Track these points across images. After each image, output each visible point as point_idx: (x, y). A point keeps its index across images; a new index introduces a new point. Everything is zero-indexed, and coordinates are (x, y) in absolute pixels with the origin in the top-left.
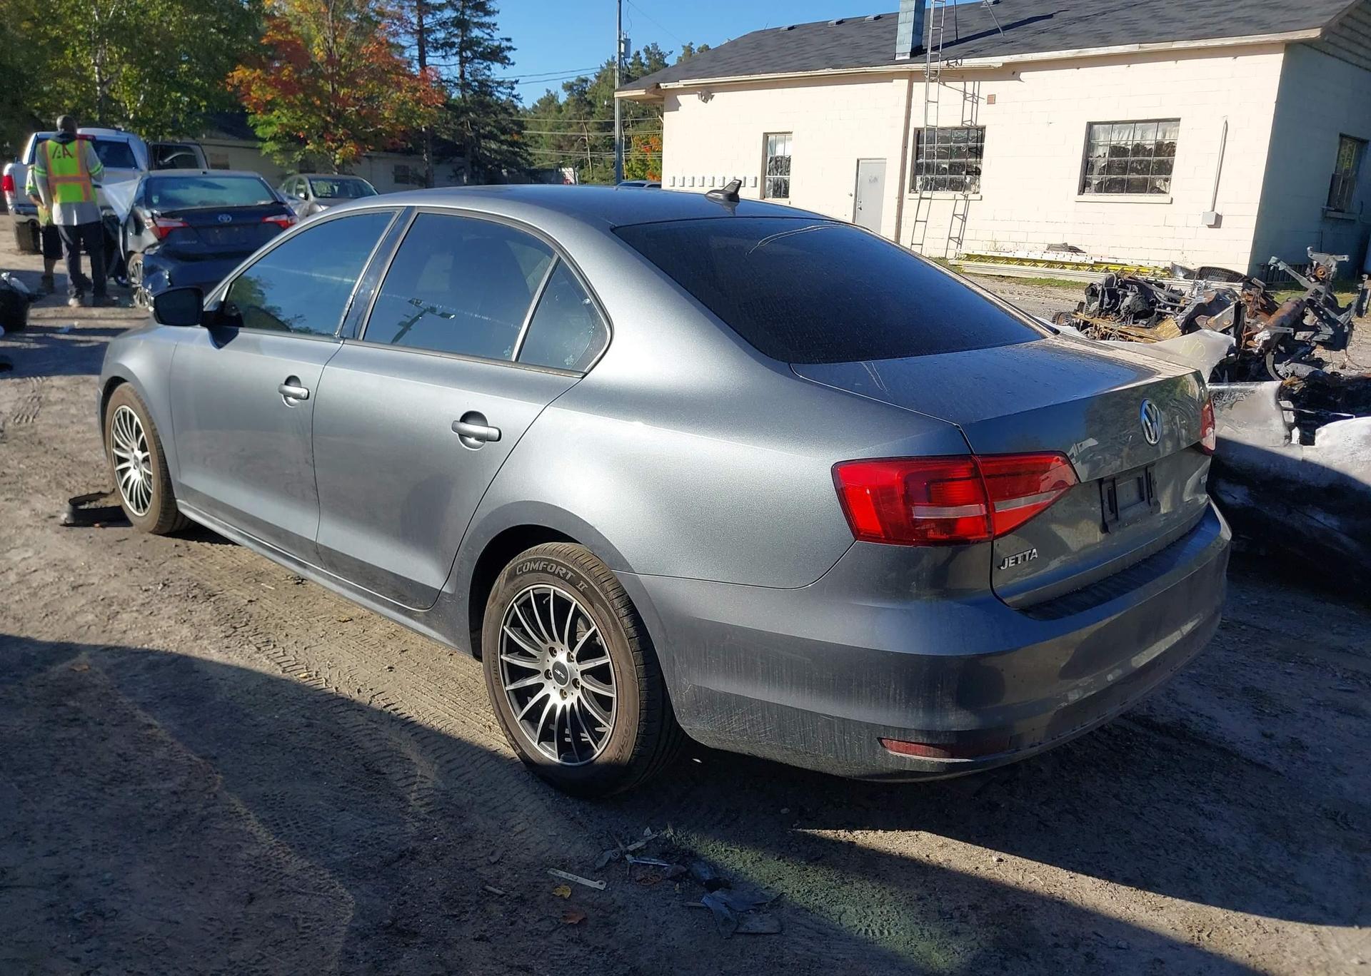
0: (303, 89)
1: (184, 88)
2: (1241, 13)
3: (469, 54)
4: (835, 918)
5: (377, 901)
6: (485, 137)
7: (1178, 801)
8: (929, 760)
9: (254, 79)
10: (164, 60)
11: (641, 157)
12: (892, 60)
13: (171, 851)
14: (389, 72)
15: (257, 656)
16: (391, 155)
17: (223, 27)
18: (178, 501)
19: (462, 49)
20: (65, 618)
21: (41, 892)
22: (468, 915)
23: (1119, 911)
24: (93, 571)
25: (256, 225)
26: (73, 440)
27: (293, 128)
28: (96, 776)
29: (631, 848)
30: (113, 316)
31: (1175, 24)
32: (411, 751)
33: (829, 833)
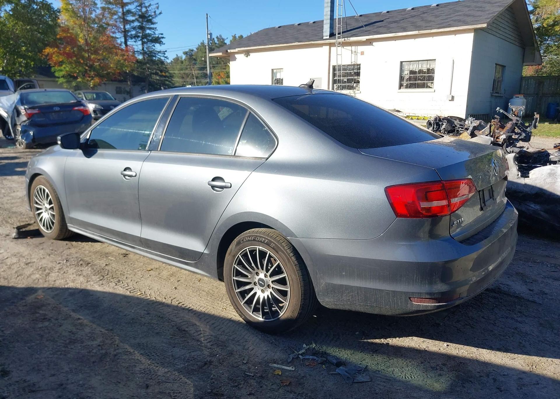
0: (76, 56)
1: (24, 57)
2: (456, 18)
3: (145, 40)
4: (391, 373)
5: (202, 383)
6: (153, 74)
7: (507, 318)
8: (430, 305)
9: (54, 52)
10: (14, 46)
11: (217, 81)
12: (322, 39)
13: (106, 370)
14: (112, 48)
15: (116, 287)
16: (114, 82)
17: (41, 31)
18: (68, 225)
19: (142, 38)
20: (26, 277)
21: (54, 392)
22: (242, 385)
23: (500, 361)
24: (32, 257)
25: (70, 111)
26: (7, 203)
27: (71, 72)
28: (62, 341)
29: (300, 352)
30: (8, 152)
31: (432, 23)
32: (195, 321)
33: (377, 341)
